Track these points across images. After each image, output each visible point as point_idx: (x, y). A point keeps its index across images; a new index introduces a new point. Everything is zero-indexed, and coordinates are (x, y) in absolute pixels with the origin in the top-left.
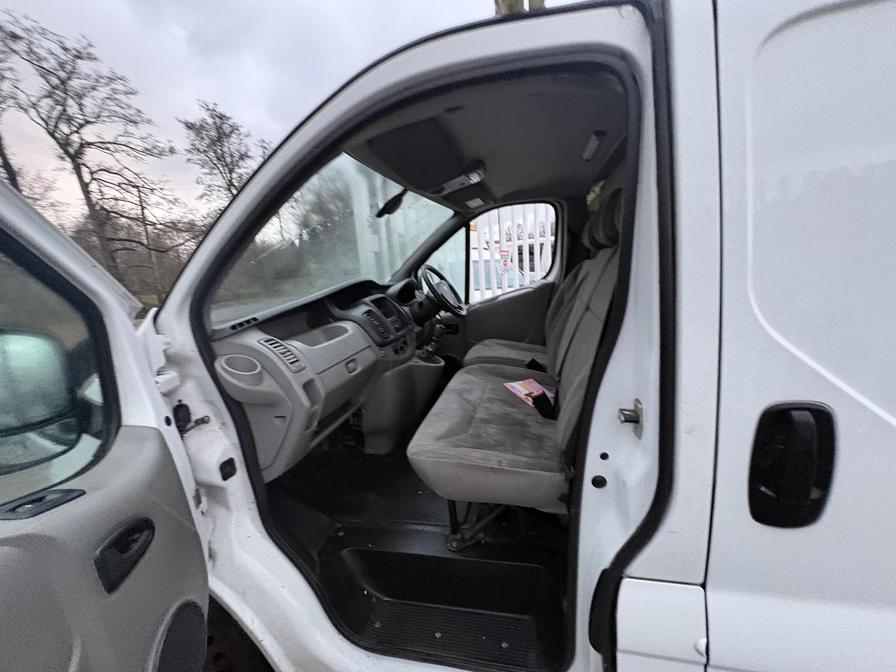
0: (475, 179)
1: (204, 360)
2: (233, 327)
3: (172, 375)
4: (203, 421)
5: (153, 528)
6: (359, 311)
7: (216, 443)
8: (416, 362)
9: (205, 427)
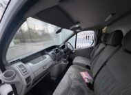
0: (77, 26)
6: (50, 53)
8: (63, 63)
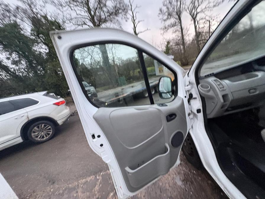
1: (196, 84)
2: (206, 76)
3: (189, 87)
4: (195, 98)
5: (176, 116)
7: (197, 104)
9: (195, 100)
